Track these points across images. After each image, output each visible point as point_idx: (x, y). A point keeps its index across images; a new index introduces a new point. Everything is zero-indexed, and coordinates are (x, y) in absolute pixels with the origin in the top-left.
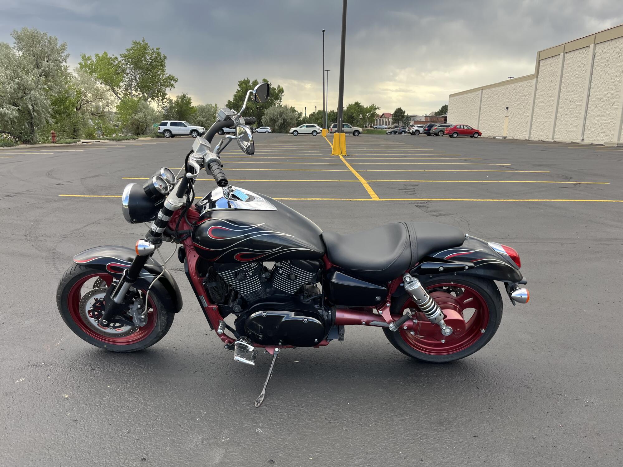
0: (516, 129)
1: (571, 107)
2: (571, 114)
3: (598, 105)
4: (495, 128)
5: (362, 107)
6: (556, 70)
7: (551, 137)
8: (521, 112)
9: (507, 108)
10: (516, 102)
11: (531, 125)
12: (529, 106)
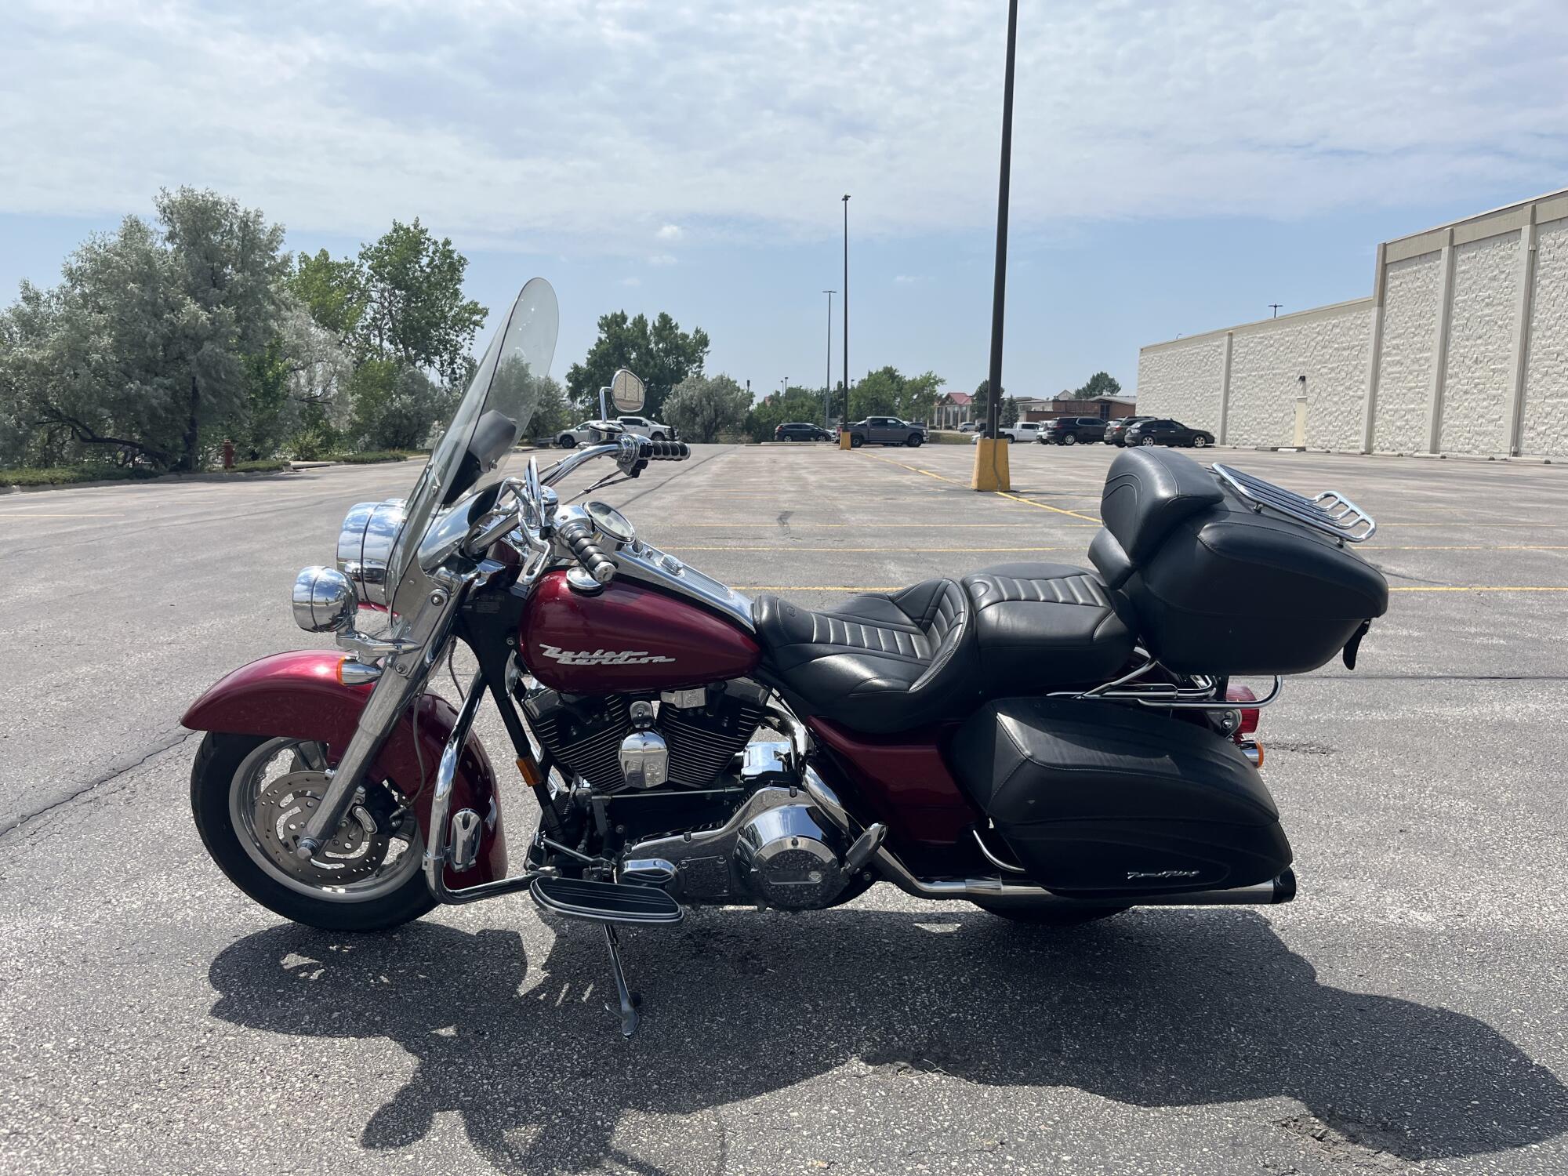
0: (1331, 428)
1: (1477, 374)
2: (1481, 391)
3: (1550, 371)
4: (1273, 427)
5: (901, 378)
6: (1431, 287)
7: (1428, 447)
8: (1340, 388)
9: (1303, 379)
10: (1325, 363)
11: (1372, 418)
12: (1361, 372)
